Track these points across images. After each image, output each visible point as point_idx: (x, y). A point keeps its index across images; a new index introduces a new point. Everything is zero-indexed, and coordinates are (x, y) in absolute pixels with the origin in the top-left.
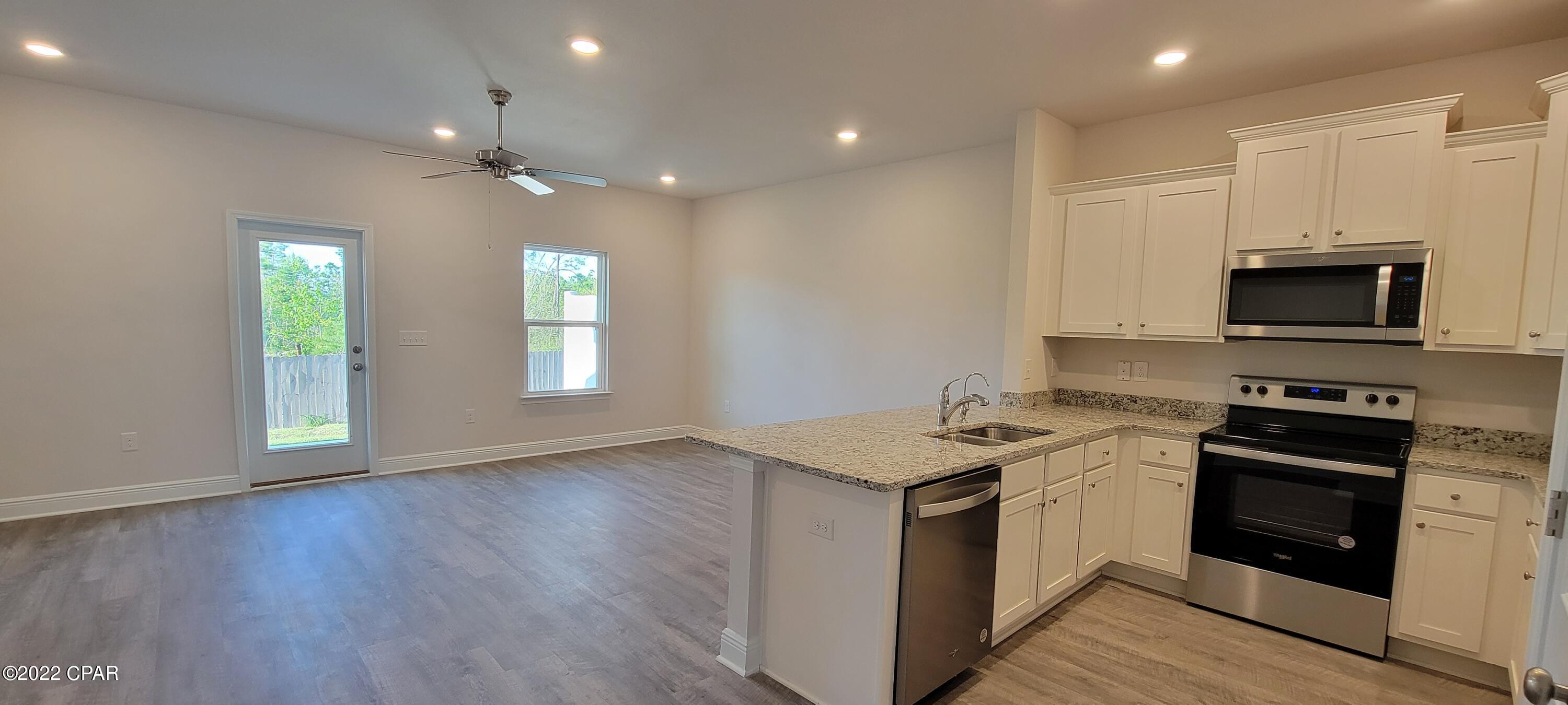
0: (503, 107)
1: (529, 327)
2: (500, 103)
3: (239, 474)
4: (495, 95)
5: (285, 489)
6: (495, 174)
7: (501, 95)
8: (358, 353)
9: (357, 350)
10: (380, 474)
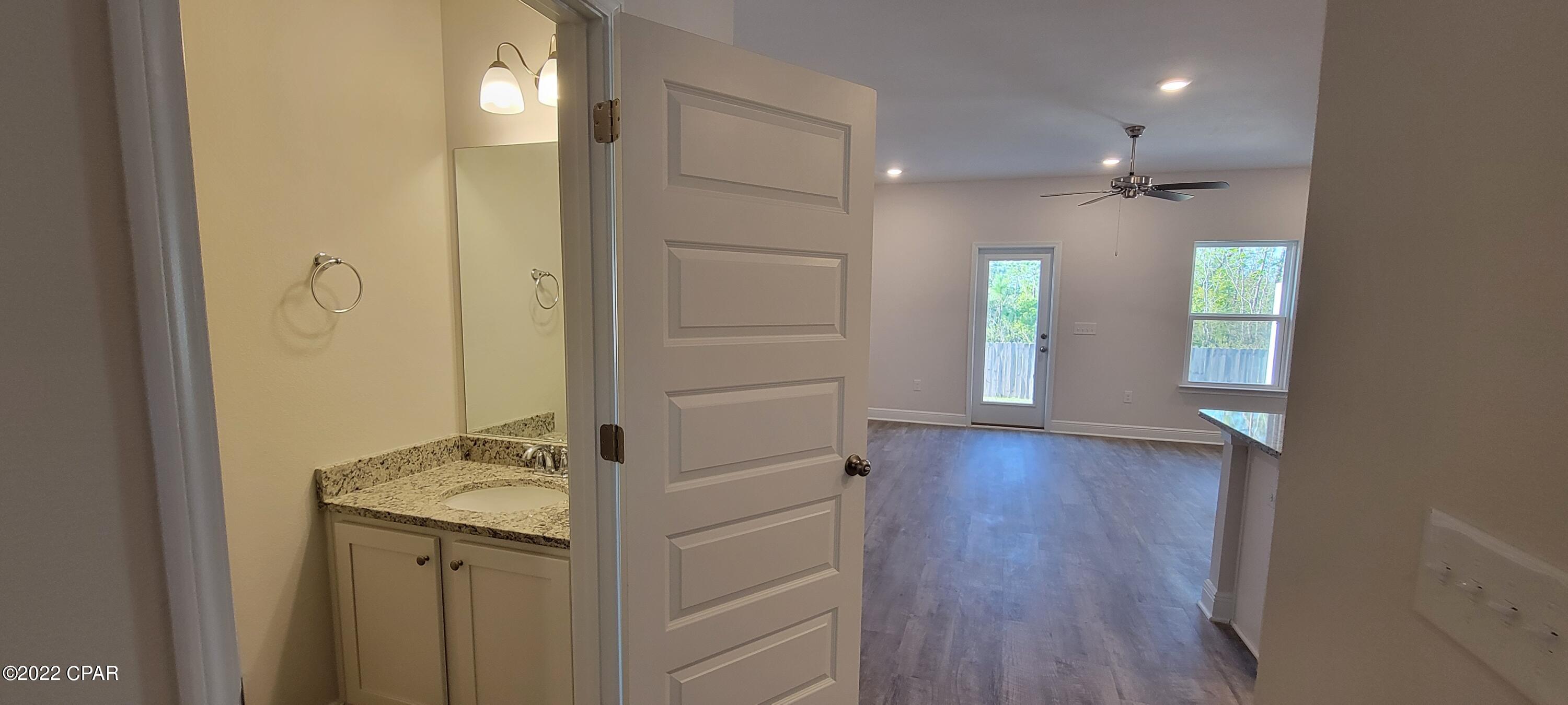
0: (1137, 138)
1: (1195, 321)
2: (1134, 136)
3: (965, 414)
4: (1131, 131)
5: (989, 429)
6: (1125, 195)
7: (1136, 130)
8: (1044, 338)
9: (1044, 337)
10: (1051, 431)
